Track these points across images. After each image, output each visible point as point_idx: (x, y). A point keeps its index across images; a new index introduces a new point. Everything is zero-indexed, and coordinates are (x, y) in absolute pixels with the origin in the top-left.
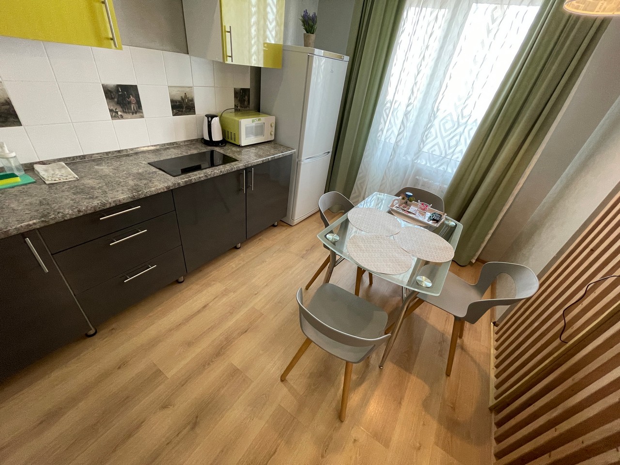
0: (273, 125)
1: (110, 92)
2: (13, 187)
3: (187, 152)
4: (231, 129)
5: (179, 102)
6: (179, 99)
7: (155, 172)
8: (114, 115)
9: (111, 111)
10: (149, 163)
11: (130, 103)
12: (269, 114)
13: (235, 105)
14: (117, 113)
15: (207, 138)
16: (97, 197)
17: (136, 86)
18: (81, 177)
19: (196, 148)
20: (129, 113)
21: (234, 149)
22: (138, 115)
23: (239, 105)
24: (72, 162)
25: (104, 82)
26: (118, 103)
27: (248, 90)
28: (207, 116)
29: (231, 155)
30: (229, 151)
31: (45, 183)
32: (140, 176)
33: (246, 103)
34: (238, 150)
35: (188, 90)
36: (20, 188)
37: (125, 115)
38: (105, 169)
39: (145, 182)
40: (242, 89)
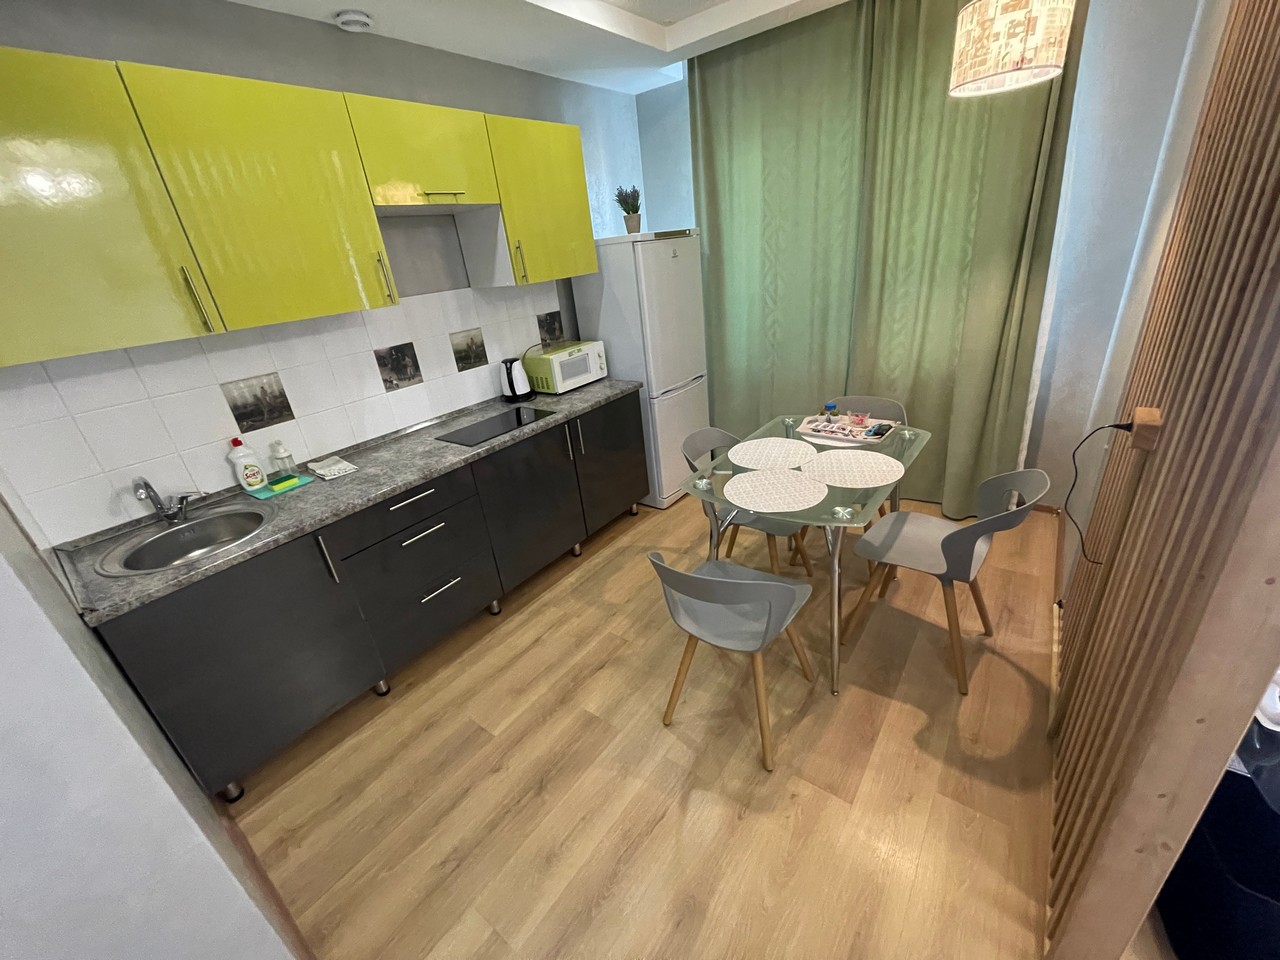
0: (603, 354)
1: (384, 358)
2: (292, 490)
3: (483, 417)
4: (540, 374)
5: (465, 351)
6: (465, 347)
7: (447, 447)
8: (389, 385)
9: (385, 381)
10: (436, 439)
11: (405, 367)
12: (594, 339)
13: (542, 340)
14: (391, 382)
15: (508, 393)
16: (384, 483)
17: (411, 344)
18: (361, 468)
19: (494, 410)
20: (405, 379)
21: (549, 400)
22: (417, 379)
23: (548, 337)
24: (346, 454)
25: (376, 348)
26: (392, 369)
27: (558, 313)
28: (505, 362)
29: (545, 408)
30: (541, 403)
31: (324, 480)
32: (429, 454)
33: (557, 333)
34: (555, 399)
35: (474, 332)
36: (300, 489)
37: (401, 383)
38: (385, 454)
39: (436, 459)
40: (548, 314)
